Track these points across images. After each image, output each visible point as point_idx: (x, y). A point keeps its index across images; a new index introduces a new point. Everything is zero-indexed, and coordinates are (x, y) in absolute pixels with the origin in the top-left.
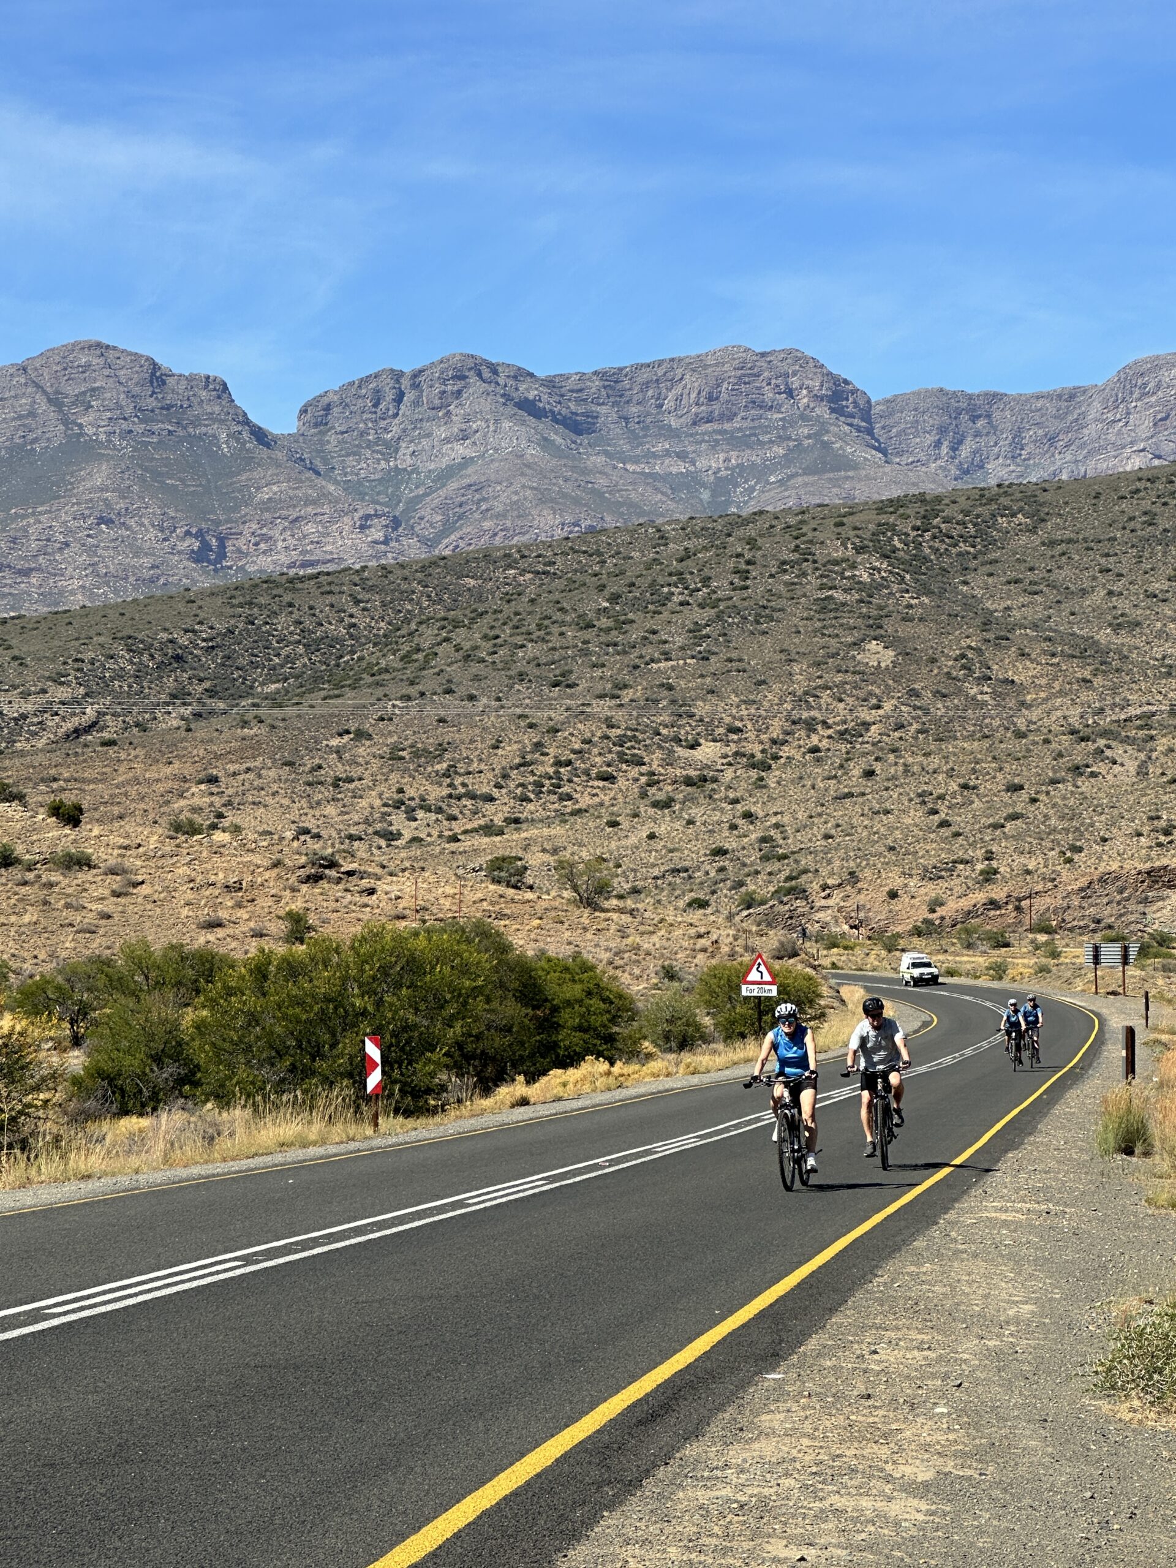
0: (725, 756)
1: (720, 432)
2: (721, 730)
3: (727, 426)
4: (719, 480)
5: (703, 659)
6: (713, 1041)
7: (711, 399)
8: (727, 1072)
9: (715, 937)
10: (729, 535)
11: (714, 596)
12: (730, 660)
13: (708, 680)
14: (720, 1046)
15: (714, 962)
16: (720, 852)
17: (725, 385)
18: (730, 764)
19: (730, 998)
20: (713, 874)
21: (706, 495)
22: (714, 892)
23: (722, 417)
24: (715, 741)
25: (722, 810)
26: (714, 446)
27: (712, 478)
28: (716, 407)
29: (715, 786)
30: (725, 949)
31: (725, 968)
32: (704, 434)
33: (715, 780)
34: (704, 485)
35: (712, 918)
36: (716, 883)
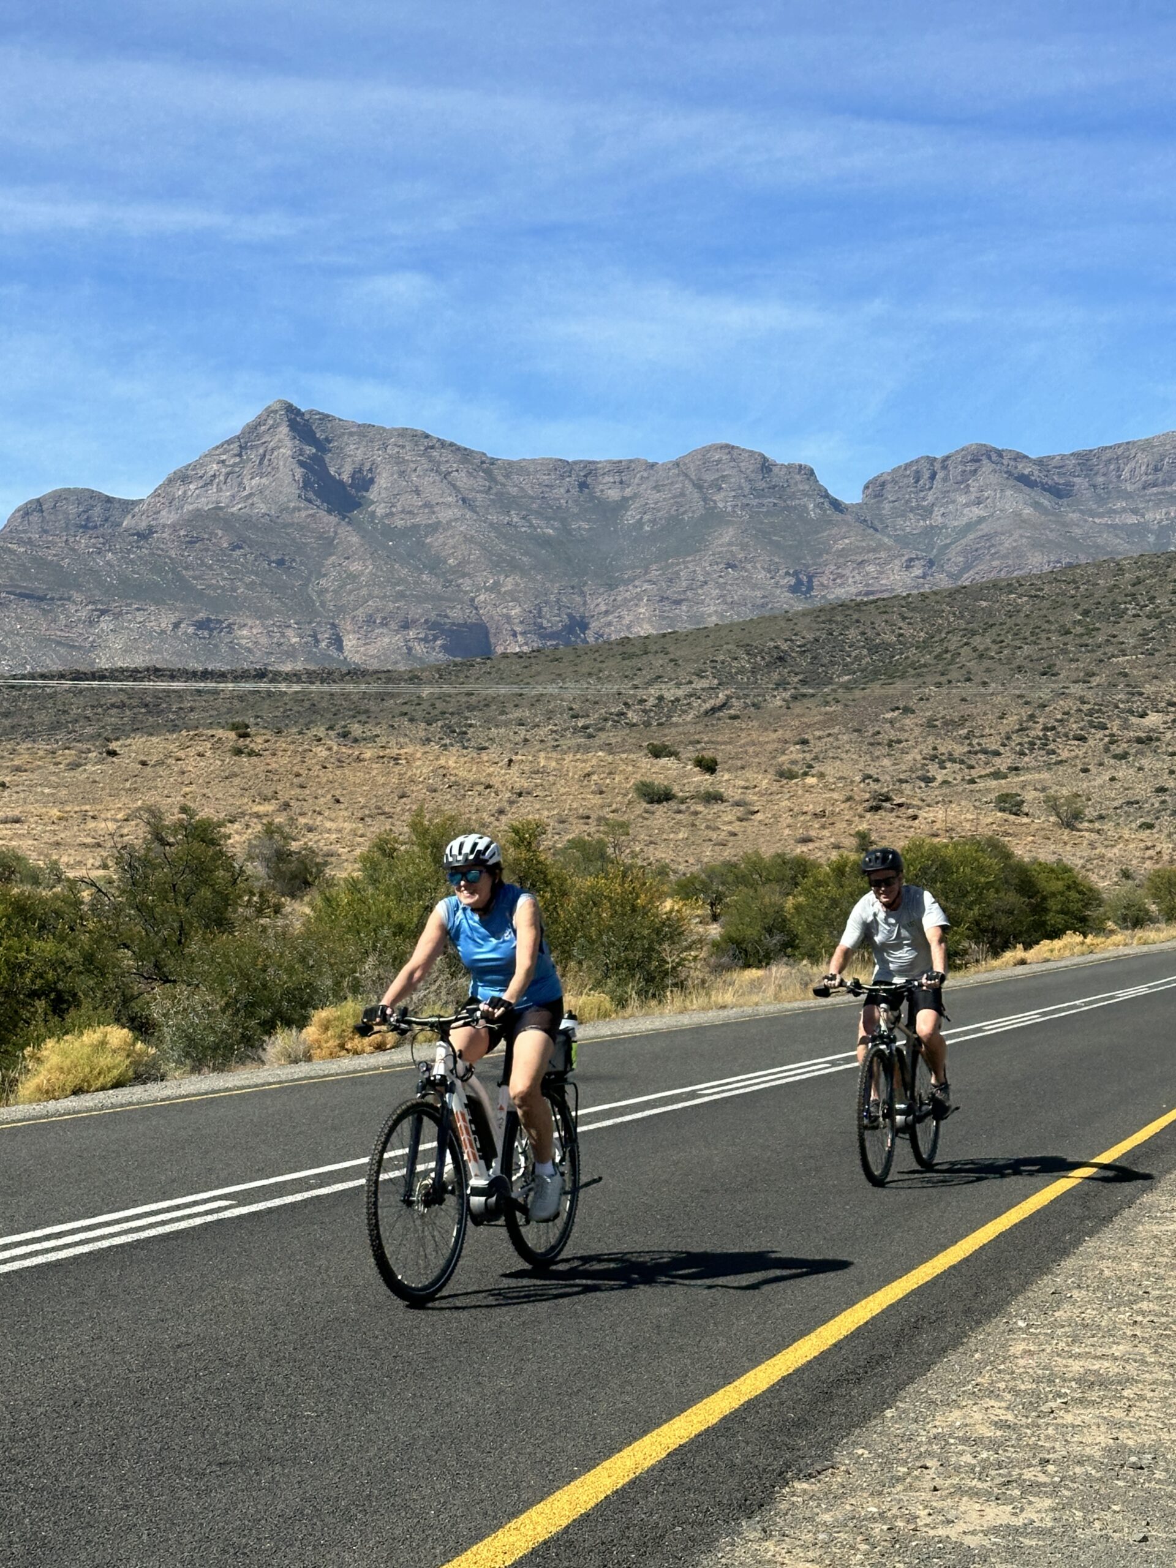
0: (1165, 723)
1: (1162, 493)
2: (1163, 704)
3: (1168, 489)
4: (1162, 527)
5: (1150, 654)
6: (1158, 922)
7: (1156, 470)
8: (1169, 944)
9: (1158, 849)
10: (1169, 567)
11: (1158, 611)
12: (1170, 655)
13: (1154, 669)
14: (1163, 926)
15: (1158, 866)
16: (1162, 790)
17: (1167, 460)
18: (1169, 728)
19: (1170, 892)
20: (1157, 805)
21: (1151, 538)
22: (1157, 818)
23: (1164, 483)
24: (1157, 712)
25: (1163, 761)
26: (1158, 504)
27: (1156, 527)
28: (1160, 476)
29: (1158, 743)
30: (1166, 858)
31: (1165, 871)
32: (1150, 495)
33: (1158, 739)
34: (1151, 532)
35: (1157, 836)
36: (1159, 811)
